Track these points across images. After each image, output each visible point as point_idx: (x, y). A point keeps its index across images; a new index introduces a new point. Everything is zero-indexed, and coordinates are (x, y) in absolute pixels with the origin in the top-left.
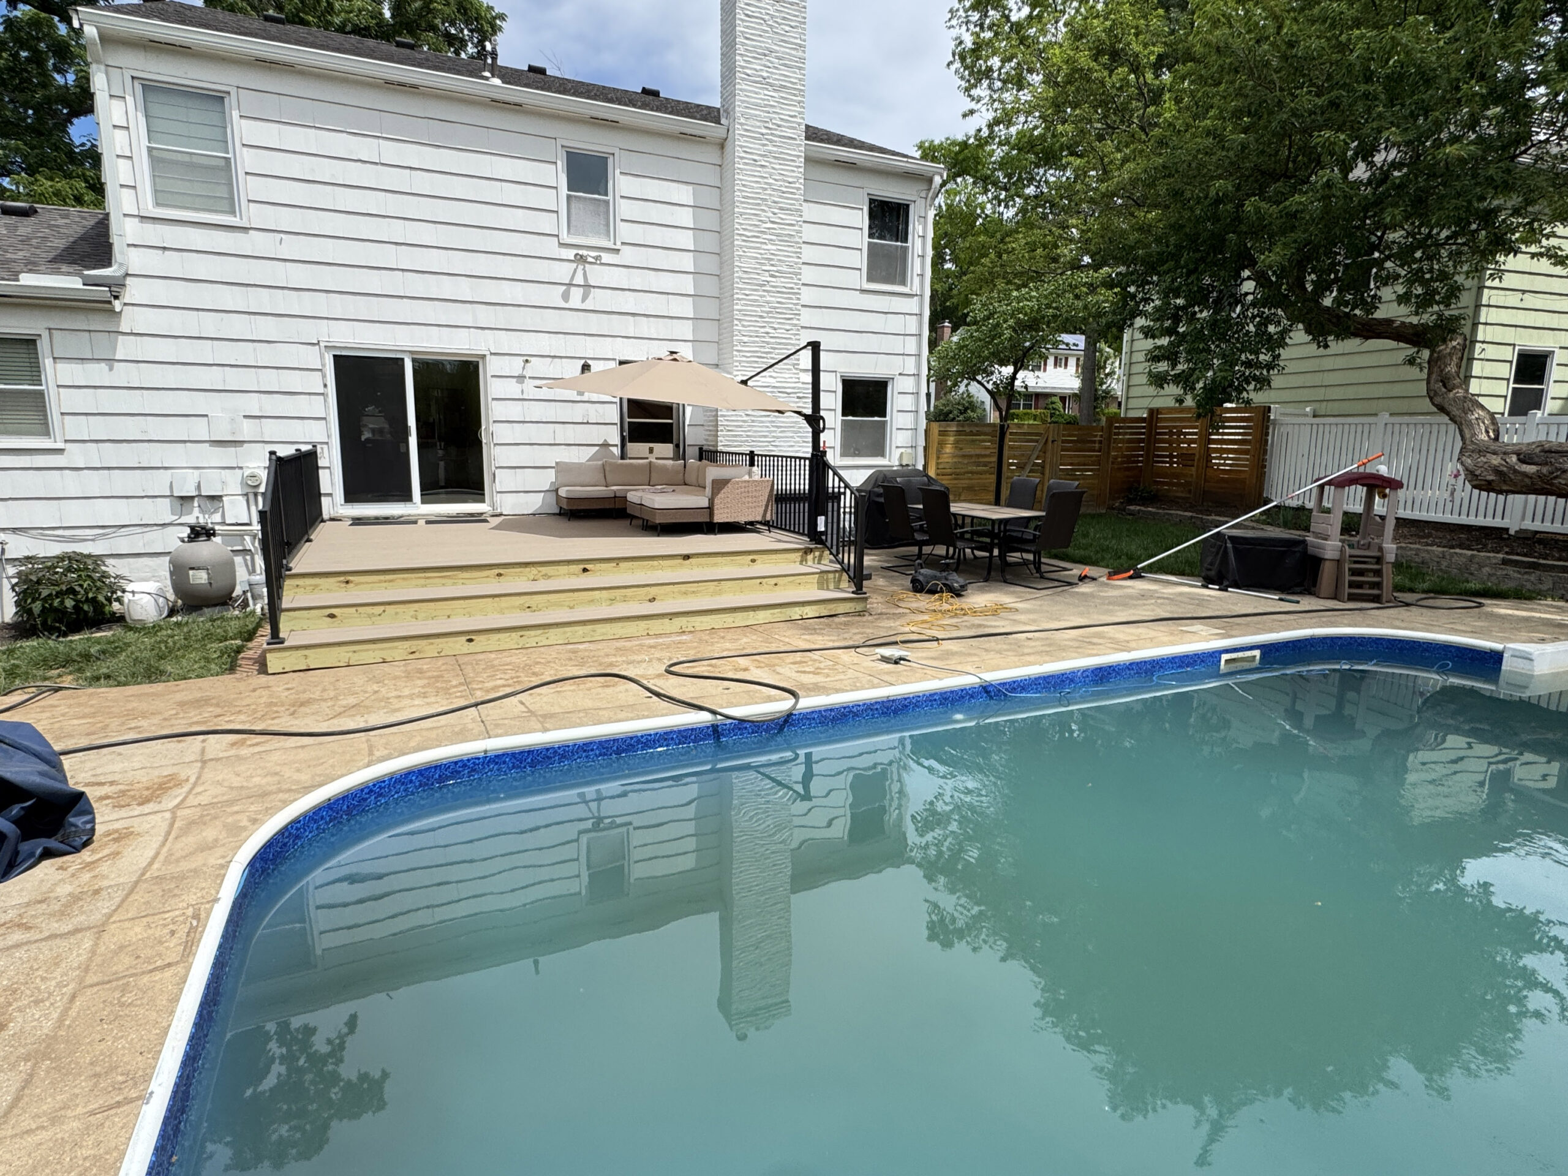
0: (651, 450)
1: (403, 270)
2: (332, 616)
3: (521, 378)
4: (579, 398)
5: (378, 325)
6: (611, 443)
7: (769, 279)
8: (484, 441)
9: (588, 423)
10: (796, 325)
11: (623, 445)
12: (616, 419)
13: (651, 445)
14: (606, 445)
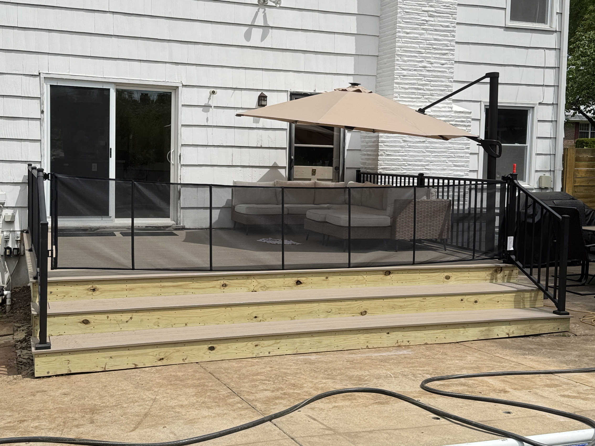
0: (314, 172)
1: (113, 13)
2: (86, 322)
3: (206, 107)
4: (254, 125)
5: (89, 60)
6: (280, 165)
7: (427, 18)
8: (172, 162)
9: (261, 147)
10: (450, 60)
11: (290, 168)
12: (285, 144)
13: (314, 167)
14: (275, 167)
